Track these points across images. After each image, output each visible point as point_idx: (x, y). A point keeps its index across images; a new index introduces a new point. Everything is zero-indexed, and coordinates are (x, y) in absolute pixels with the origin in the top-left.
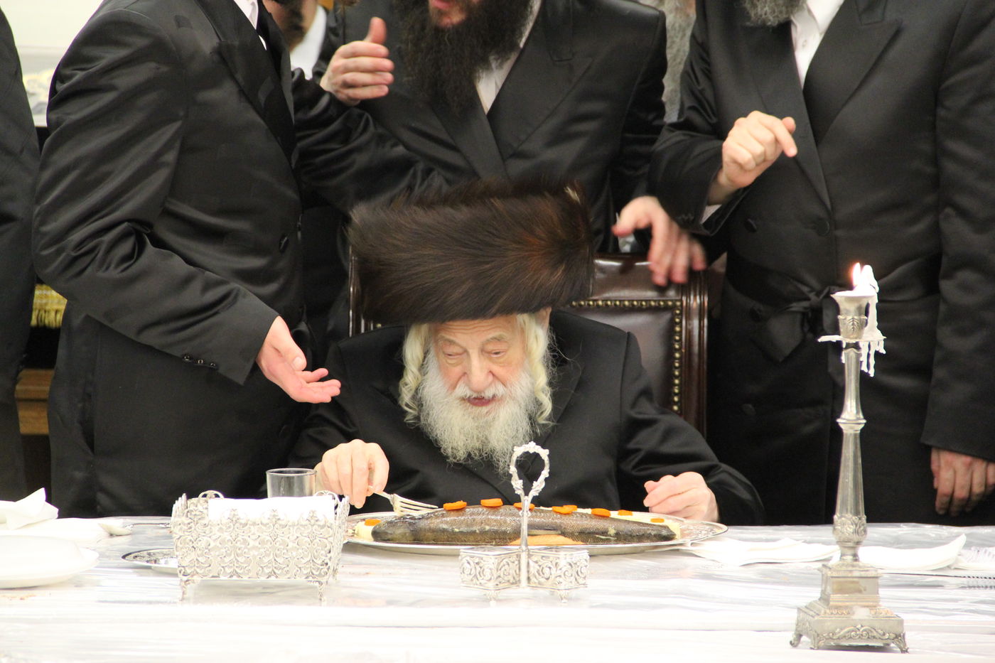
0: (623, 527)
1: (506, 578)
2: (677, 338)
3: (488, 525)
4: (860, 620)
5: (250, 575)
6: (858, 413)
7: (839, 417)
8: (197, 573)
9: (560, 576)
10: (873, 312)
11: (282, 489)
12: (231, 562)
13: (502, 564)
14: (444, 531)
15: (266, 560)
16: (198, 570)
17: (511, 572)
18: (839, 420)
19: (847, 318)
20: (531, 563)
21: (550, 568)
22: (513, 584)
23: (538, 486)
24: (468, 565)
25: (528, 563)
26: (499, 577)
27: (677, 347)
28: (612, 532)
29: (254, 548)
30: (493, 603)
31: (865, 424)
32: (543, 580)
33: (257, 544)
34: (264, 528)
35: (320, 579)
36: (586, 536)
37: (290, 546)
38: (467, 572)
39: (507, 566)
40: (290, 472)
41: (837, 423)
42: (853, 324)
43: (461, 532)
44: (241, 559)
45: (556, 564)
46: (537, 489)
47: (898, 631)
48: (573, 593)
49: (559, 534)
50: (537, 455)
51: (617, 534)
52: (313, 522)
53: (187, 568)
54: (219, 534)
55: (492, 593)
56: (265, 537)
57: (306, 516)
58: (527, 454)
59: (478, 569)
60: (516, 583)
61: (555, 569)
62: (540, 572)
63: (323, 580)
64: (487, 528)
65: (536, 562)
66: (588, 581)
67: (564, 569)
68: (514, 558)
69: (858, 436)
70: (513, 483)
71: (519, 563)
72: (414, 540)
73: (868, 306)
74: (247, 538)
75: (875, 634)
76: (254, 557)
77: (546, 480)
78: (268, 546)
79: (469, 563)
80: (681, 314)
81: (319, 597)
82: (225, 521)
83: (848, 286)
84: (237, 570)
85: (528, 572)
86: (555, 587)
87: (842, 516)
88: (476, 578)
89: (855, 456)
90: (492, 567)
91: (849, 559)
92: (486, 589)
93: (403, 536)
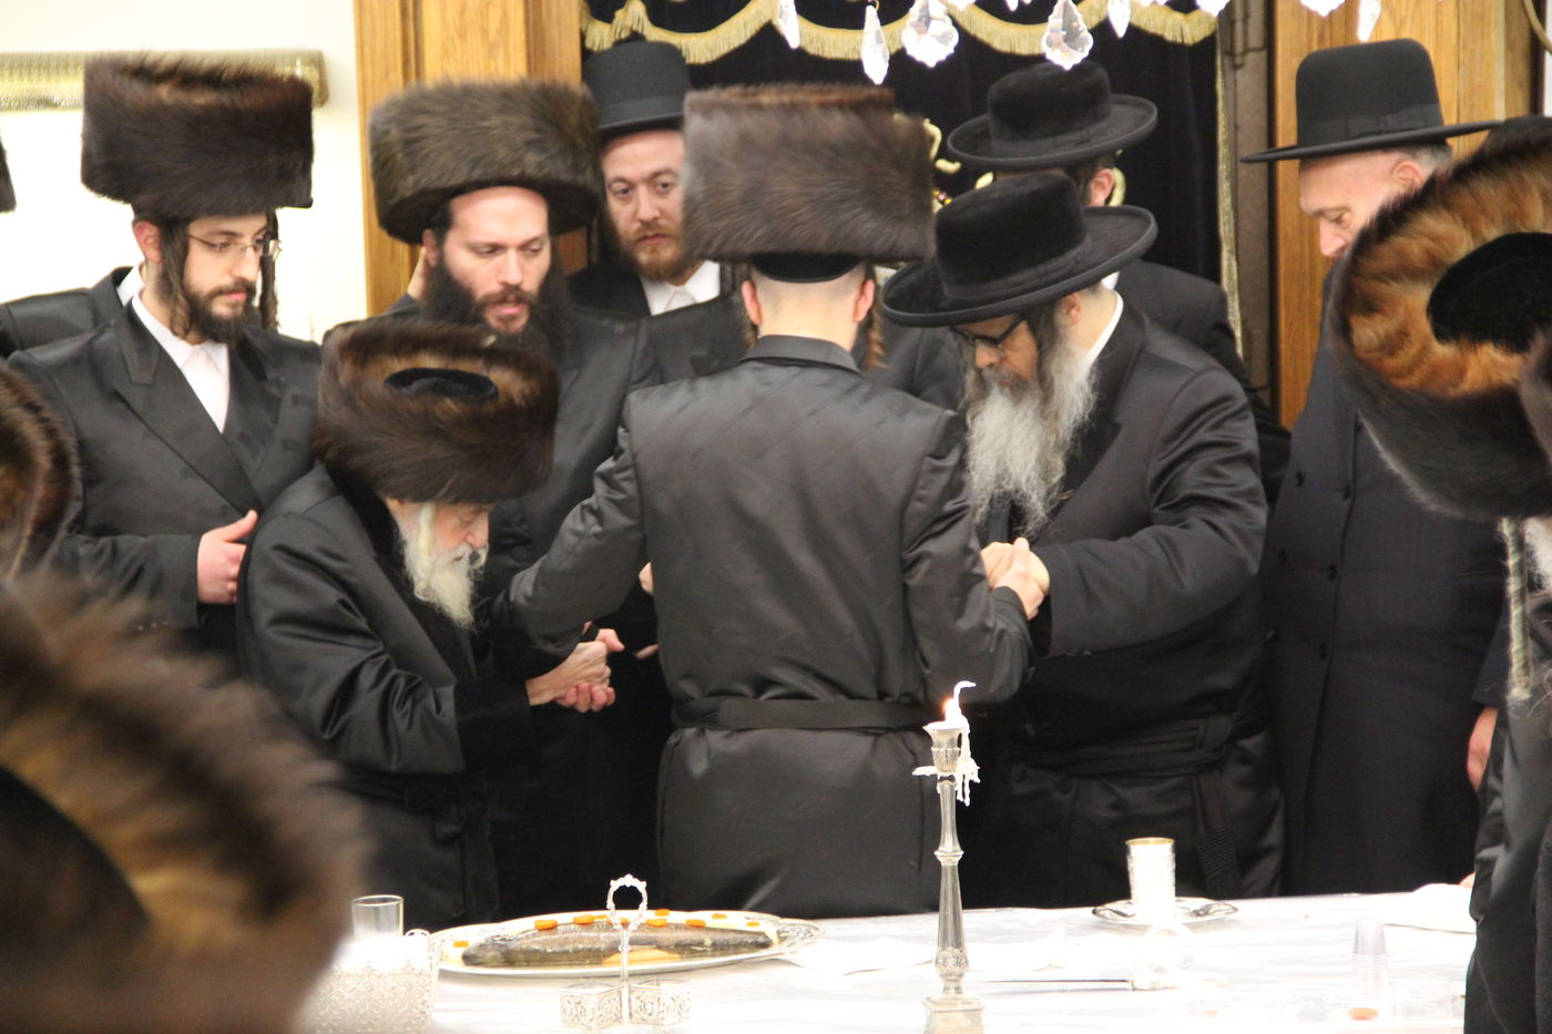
0: (719, 937)
1: (608, 1016)
3: (581, 943)
6: (954, 844)
7: (936, 850)
9: (662, 1011)
10: (966, 742)
13: (603, 1002)
14: (536, 951)
17: (612, 1009)
18: (936, 853)
19: (940, 750)
20: (633, 999)
21: (652, 1003)
22: (615, 1021)
24: (569, 1005)
25: (630, 999)
26: (601, 1015)
28: (708, 942)
32: (645, 1016)
36: (683, 949)
37: (386, 995)
38: (568, 1011)
39: (608, 1004)
42: (946, 756)
43: (554, 953)
45: (659, 999)
46: (635, 923)
50: (633, 889)
51: (714, 944)
52: (408, 968)
58: (623, 888)
59: (579, 1008)
60: (619, 1019)
61: (657, 1004)
62: (643, 1008)
64: (581, 946)
65: (638, 998)
67: (666, 1004)
68: (616, 995)
69: (956, 868)
71: (621, 1000)
72: (506, 962)
73: (960, 736)
79: (569, 1003)
83: (940, 717)
85: (630, 1007)
86: (659, 1022)
87: (944, 949)
88: (577, 1017)
89: (954, 888)
90: (594, 1006)
91: (952, 991)
92: (589, 1029)
93: (494, 958)
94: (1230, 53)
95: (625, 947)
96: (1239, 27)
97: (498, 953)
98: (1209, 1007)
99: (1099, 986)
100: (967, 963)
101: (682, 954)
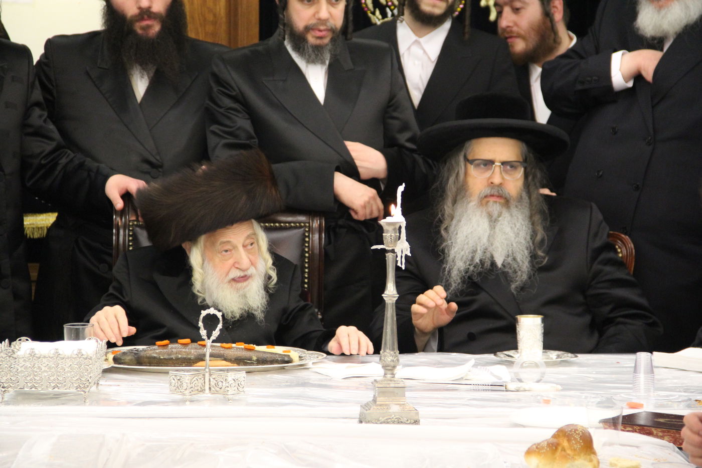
0: (261, 355)
1: (196, 388)
2: (307, 245)
3: (180, 354)
4: (394, 412)
5: (43, 387)
7: (383, 293)
8: (11, 386)
9: (228, 387)
11: (72, 335)
12: (31, 380)
13: (193, 380)
14: (155, 358)
15: (52, 378)
16: (11, 385)
17: (199, 385)
19: (388, 235)
20: (212, 380)
21: (222, 382)
22: (200, 391)
23: (216, 333)
24: (173, 381)
25: (210, 379)
26: (192, 387)
27: (307, 250)
28: (255, 358)
29: (45, 371)
30: (188, 403)
31: (399, 297)
32: (218, 389)
33: (46, 369)
34: (51, 359)
35: (84, 390)
36: (239, 361)
37: (66, 370)
38: (173, 384)
39: (196, 381)
40: (78, 326)
41: (382, 297)
42: (391, 239)
43: (165, 359)
44: (37, 378)
45: (226, 379)
46: (215, 335)
47: (416, 418)
48: (237, 397)
49: (223, 360)
50: (215, 316)
51: (258, 359)
52: (80, 355)
53: (4, 384)
54: (23, 363)
55: (188, 397)
56: (52, 364)
57: (76, 352)
58: (208, 315)
59: (179, 383)
60: (203, 391)
61: (225, 383)
62: (217, 385)
63: (87, 390)
64: (180, 356)
65: (214, 379)
66: (246, 389)
67: (230, 383)
68: (201, 376)
69: (394, 305)
70: (201, 332)
71: (204, 379)
72: (137, 363)
73: (400, 227)
74: (41, 366)
75: (402, 420)
76: (45, 376)
77: (220, 330)
78: (53, 370)
79: (174, 379)
80: (309, 231)
81: (84, 400)
82: (27, 355)
84: (35, 384)
85: (210, 384)
86: (225, 393)
87: (385, 351)
88: (178, 388)
89: (392, 316)
90: (188, 382)
91: (389, 376)
92: (184, 395)
93: (131, 360)
95: (208, 357)
97: (133, 358)
98: (546, 398)
99: (487, 388)
100: (398, 360)
101: (239, 364)
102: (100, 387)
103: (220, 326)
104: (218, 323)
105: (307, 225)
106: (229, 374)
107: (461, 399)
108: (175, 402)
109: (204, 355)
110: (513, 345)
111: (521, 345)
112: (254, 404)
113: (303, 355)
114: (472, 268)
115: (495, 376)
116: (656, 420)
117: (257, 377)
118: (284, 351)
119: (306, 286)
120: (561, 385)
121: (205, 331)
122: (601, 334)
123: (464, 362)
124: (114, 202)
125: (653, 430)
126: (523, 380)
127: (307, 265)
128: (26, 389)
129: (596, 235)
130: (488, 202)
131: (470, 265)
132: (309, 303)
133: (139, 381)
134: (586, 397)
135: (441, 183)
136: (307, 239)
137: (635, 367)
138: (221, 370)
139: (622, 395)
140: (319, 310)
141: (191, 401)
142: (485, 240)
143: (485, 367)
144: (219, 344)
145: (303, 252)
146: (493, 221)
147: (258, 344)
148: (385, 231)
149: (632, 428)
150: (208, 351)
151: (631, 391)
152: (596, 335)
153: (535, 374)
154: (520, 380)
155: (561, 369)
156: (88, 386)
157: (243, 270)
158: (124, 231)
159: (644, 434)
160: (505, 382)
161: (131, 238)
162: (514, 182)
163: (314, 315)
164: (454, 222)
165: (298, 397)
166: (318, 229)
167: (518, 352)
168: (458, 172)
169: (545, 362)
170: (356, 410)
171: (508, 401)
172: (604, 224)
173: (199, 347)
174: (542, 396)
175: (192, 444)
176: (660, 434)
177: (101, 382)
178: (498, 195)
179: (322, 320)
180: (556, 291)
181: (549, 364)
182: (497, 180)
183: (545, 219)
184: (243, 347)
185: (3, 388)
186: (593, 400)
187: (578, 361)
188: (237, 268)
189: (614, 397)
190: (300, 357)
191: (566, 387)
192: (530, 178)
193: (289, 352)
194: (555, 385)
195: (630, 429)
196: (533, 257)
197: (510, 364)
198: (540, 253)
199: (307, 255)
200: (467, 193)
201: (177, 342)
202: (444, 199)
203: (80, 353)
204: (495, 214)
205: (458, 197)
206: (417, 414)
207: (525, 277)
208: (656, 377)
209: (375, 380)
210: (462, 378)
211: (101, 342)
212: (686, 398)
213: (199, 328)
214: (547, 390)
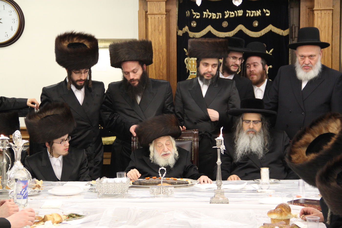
0: (179, 182)
1: (158, 193)
4: (220, 200)
5: (110, 193)
7: (217, 162)
11: (119, 176)
12: (107, 190)
14: (145, 183)
15: (113, 190)
16: (101, 192)
17: (159, 191)
19: (218, 143)
20: (163, 190)
21: (166, 190)
23: (164, 175)
24: (151, 190)
27: (193, 147)
28: (177, 183)
29: (111, 188)
30: (156, 197)
32: (165, 193)
36: (172, 183)
37: (118, 187)
43: (148, 183)
44: (109, 190)
47: (227, 202)
48: (171, 195)
49: (167, 183)
50: (164, 169)
54: (104, 185)
56: (113, 185)
57: (120, 182)
58: (162, 169)
59: (153, 191)
60: (160, 193)
64: (153, 182)
66: (174, 193)
67: (169, 191)
68: (160, 189)
70: (159, 175)
72: (140, 184)
74: (110, 186)
75: (223, 202)
78: (114, 187)
80: (193, 142)
81: (123, 197)
82: (105, 183)
84: (108, 192)
86: (168, 194)
87: (217, 180)
88: (153, 193)
89: (220, 169)
90: (156, 191)
91: (219, 188)
92: (155, 195)
93: (138, 184)
94: (292, 38)
95: (162, 182)
96: (294, 33)
98: (270, 195)
99: (251, 191)
100: (222, 183)
101: (172, 185)
102: (128, 192)
103: (165, 173)
104: (165, 172)
105: (193, 139)
106: (169, 188)
107: (243, 195)
108: (151, 197)
109: (161, 182)
110: (260, 177)
111: (262, 177)
112: (176, 198)
113: (192, 181)
114: (244, 154)
115: (254, 187)
116: (306, 201)
117: (178, 189)
118: (186, 180)
119: (193, 159)
120: (275, 190)
121: (161, 174)
122: (288, 173)
123: (243, 183)
124: (133, 134)
125: (304, 204)
126: (263, 189)
127: (193, 152)
128: (105, 193)
129: (286, 141)
130: (249, 133)
131: (243, 153)
132: (194, 164)
133: (140, 190)
134: (283, 194)
135: (235, 126)
136: (193, 144)
137: (299, 184)
138: (166, 187)
139: (295, 193)
140: (197, 167)
141: (157, 197)
142: (248, 145)
143: (250, 185)
144: (165, 178)
145: (192, 148)
146: (251, 139)
147: (178, 178)
148: (217, 142)
149: (298, 204)
150: (162, 181)
151: (297, 192)
152: (286, 173)
153: (266, 187)
154: (262, 189)
155: (275, 185)
156: (124, 192)
157: (166, 152)
158: (135, 142)
159: (301, 206)
160: (257, 189)
161: (137, 145)
162: (258, 127)
163: (195, 168)
164: (239, 138)
165: (190, 195)
166: (196, 141)
167: (261, 180)
168: (240, 123)
169: (270, 183)
170: (209, 199)
171: (258, 195)
172: (288, 138)
173: (159, 179)
174: (269, 194)
175: (157, 211)
176: (307, 206)
177: (128, 191)
178: (252, 131)
179: (198, 170)
180: (273, 159)
181: (271, 183)
182: (251, 126)
183: (268, 137)
184: (173, 179)
185: (98, 193)
186: (285, 195)
187: (280, 182)
188: (164, 151)
189: (292, 194)
190: (191, 182)
191: (277, 191)
192: (264, 125)
193: (188, 180)
194: (273, 190)
195: (297, 204)
196: (264, 149)
197: (258, 183)
198: (266, 149)
199: (193, 149)
200: (243, 130)
201: (152, 178)
202: (235, 132)
203: (122, 182)
204: (251, 137)
205: (240, 131)
206: (228, 200)
207: (262, 156)
208: (305, 187)
209: (215, 190)
210: (243, 188)
211: (128, 178)
212: (315, 194)
213: (159, 173)
214: (270, 192)
